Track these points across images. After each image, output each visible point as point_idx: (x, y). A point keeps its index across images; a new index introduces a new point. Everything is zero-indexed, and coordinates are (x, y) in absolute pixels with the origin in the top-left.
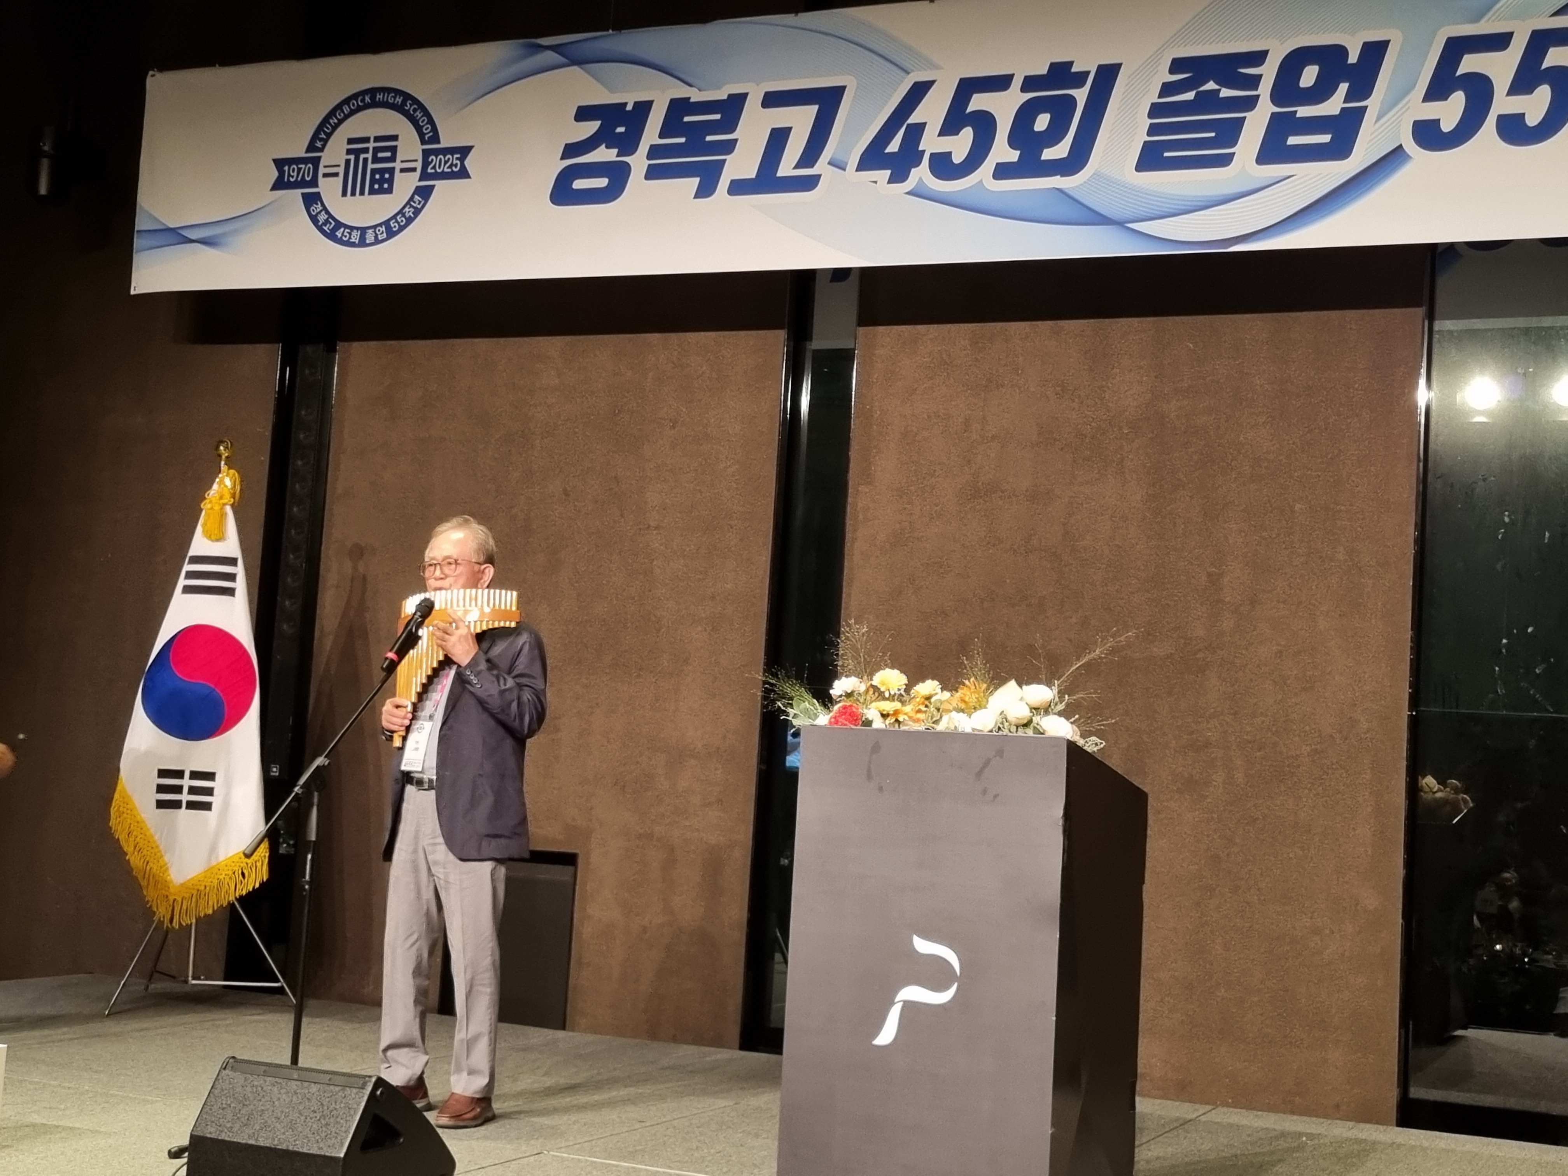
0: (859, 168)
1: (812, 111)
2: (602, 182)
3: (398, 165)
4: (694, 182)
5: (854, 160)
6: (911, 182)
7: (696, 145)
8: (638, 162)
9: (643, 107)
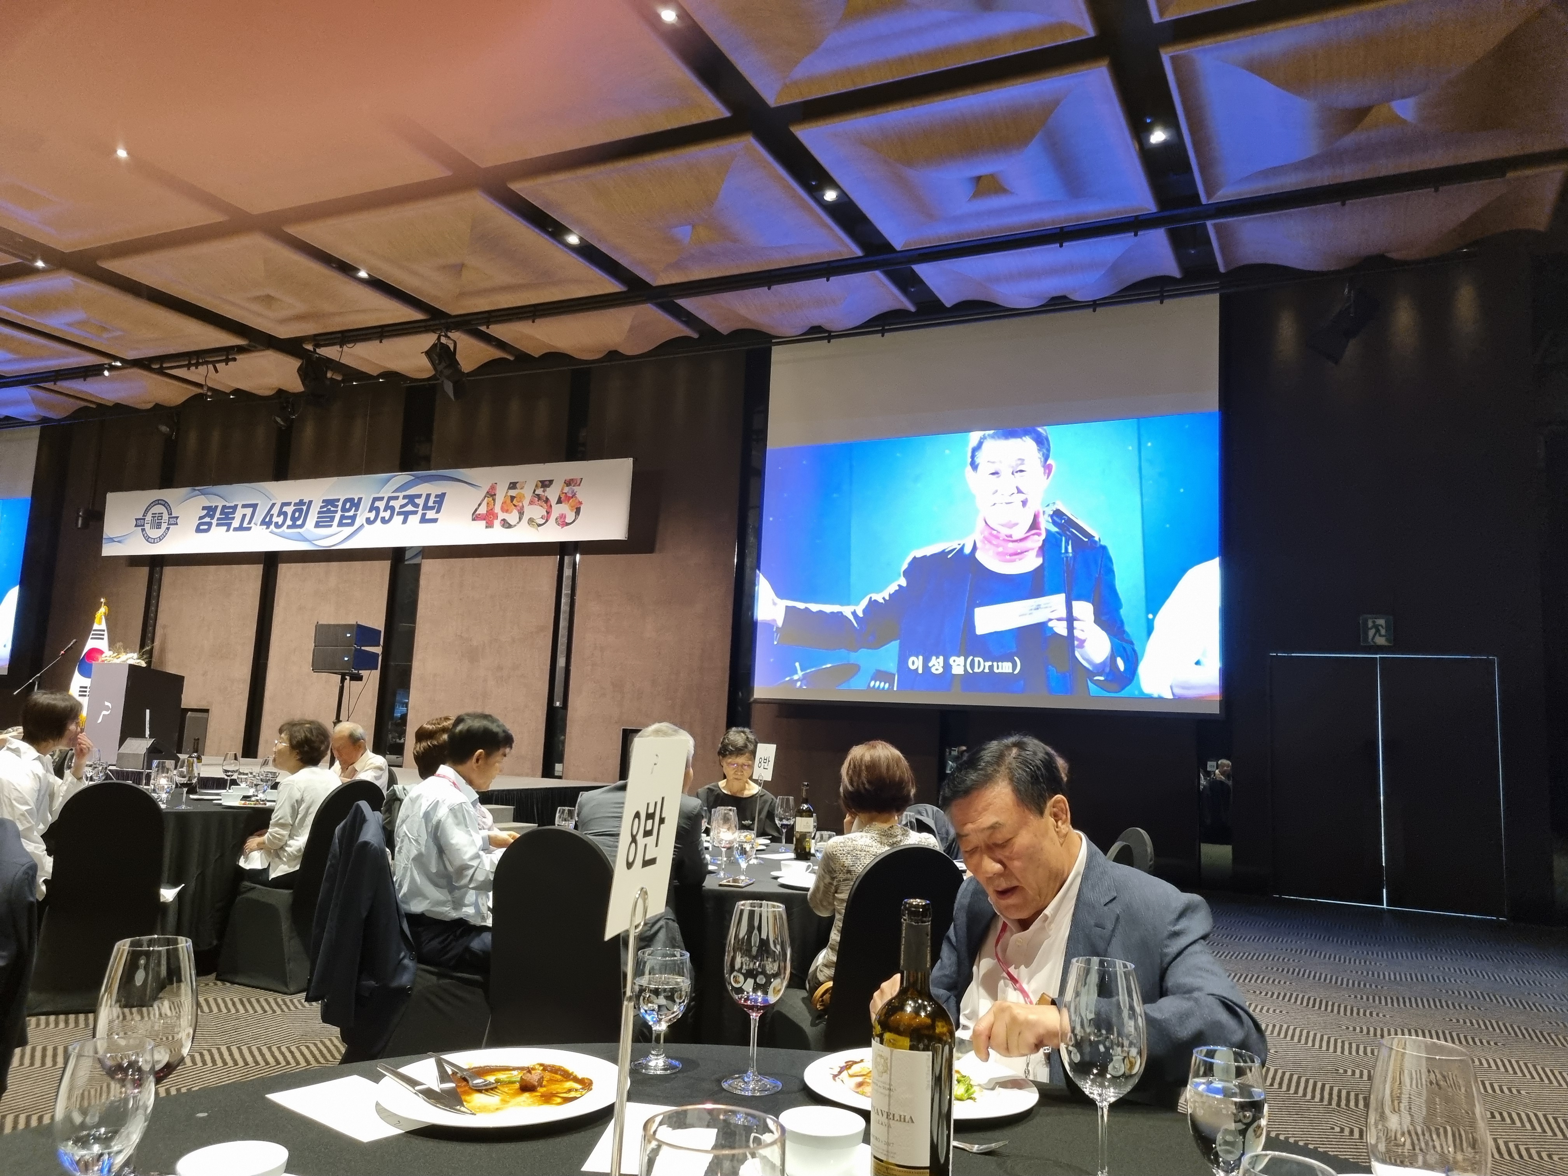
0: (260, 525)
1: (251, 509)
2: (206, 527)
3: (163, 521)
4: (226, 528)
5: (259, 523)
6: (270, 530)
7: (227, 518)
8: (214, 522)
9: (216, 507)
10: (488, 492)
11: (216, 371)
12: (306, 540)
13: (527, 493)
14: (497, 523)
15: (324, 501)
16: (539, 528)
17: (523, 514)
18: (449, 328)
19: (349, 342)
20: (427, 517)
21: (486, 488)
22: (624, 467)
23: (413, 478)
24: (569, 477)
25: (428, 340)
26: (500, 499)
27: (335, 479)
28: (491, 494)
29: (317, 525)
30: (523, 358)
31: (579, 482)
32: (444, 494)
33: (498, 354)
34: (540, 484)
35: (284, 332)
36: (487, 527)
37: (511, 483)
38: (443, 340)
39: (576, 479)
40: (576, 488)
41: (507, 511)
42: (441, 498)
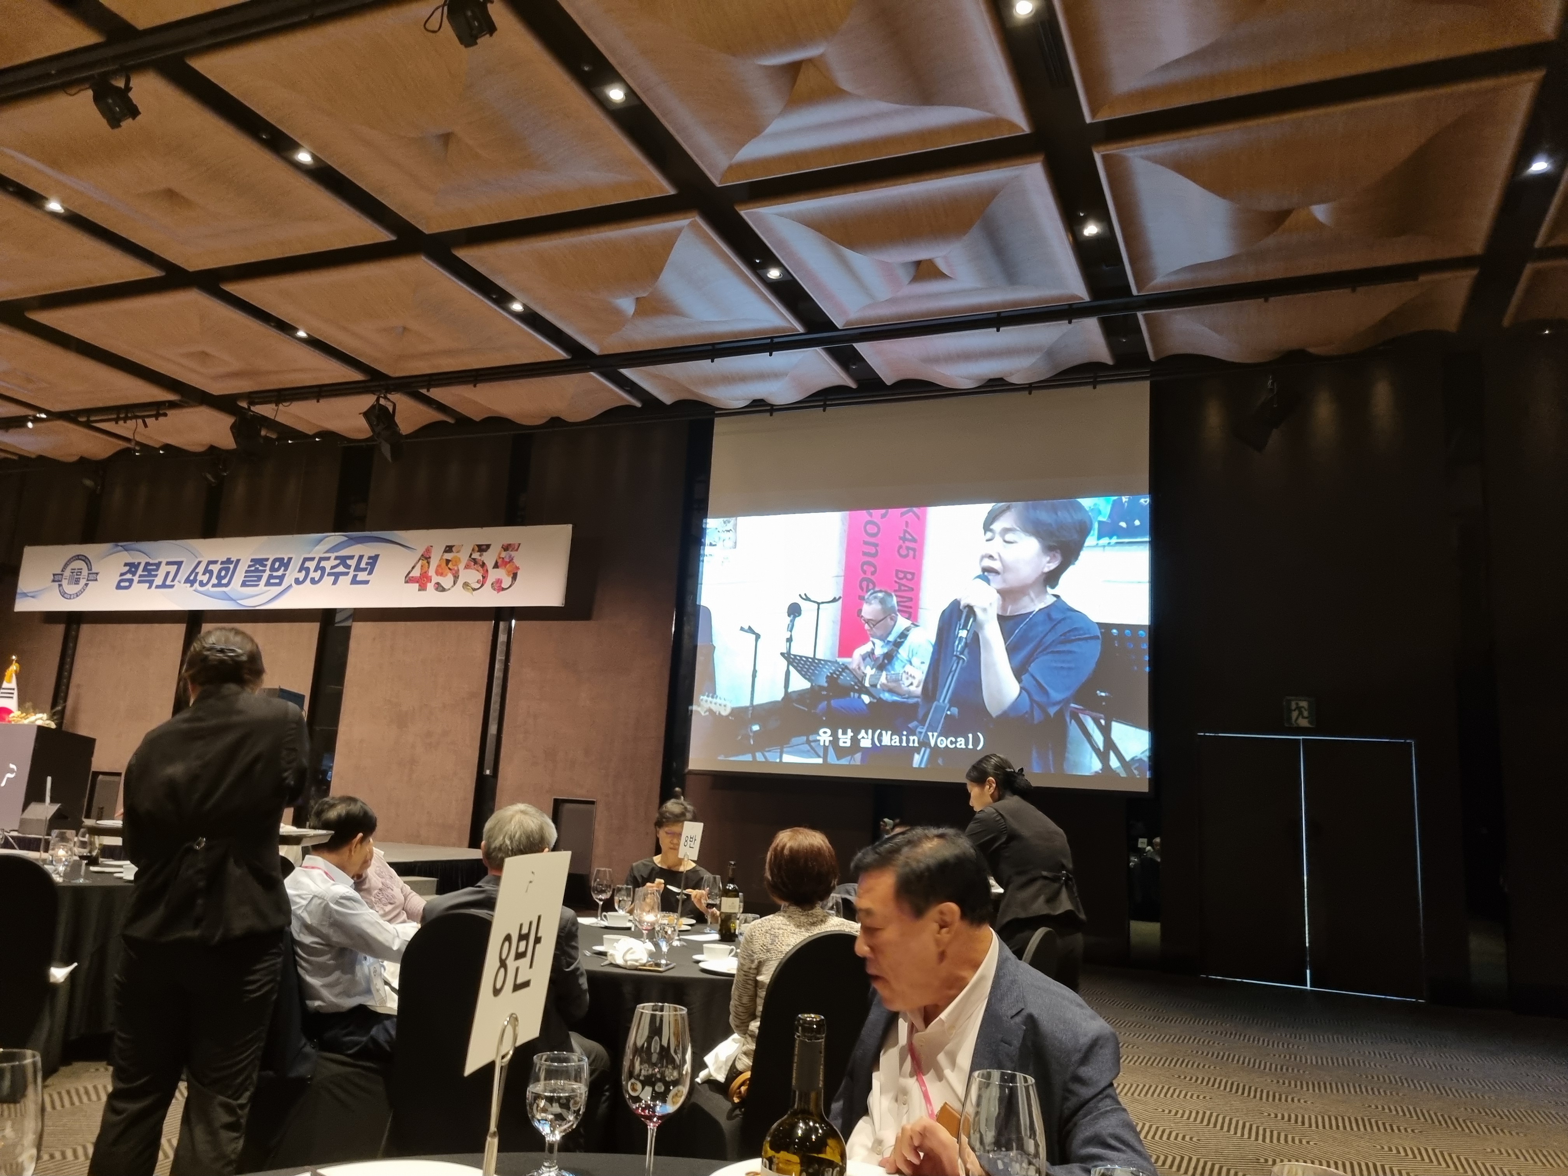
0: (185, 583)
1: (176, 567)
2: (127, 584)
3: (81, 577)
4: (147, 585)
5: (183, 581)
6: (194, 588)
7: (150, 575)
8: (136, 578)
9: (139, 564)
10: (422, 555)
11: (146, 426)
12: (231, 599)
13: (464, 557)
14: (430, 586)
15: (252, 560)
16: (474, 593)
17: (458, 578)
18: (389, 390)
19: (285, 401)
20: (358, 579)
21: (420, 551)
22: (564, 533)
23: (346, 539)
24: (506, 542)
25: (367, 401)
26: (434, 563)
27: (264, 538)
28: (426, 557)
29: (244, 584)
30: (463, 422)
31: (516, 547)
32: (377, 556)
33: (439, 417)
34: (477, 549)
35: (217, 389)
36: (419, 590)
37: (447, 546)
38: (382, 402)
39: (514, 544)
40: (513, 554)
41: (441, 574)
42: (374, 559)
